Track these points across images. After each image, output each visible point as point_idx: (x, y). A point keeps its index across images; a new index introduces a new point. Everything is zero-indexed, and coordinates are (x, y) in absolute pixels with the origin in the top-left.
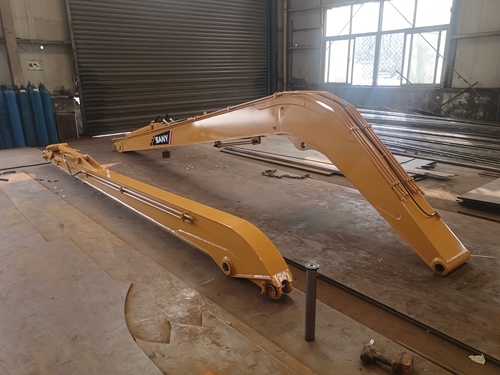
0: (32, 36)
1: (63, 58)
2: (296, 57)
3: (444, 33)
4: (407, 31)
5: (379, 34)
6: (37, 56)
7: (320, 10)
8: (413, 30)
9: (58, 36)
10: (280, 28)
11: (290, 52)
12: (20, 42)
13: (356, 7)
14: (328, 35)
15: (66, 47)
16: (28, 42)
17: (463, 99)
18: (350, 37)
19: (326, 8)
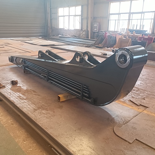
3: (80, 17)
4: (74, 16)
5: (69, 16)
7: (57, 8)
8: (75, 16)
13: (64, 8)
14: (59, 15)
17: (84, 33)
18: (64, 16)
19: (58, 8)
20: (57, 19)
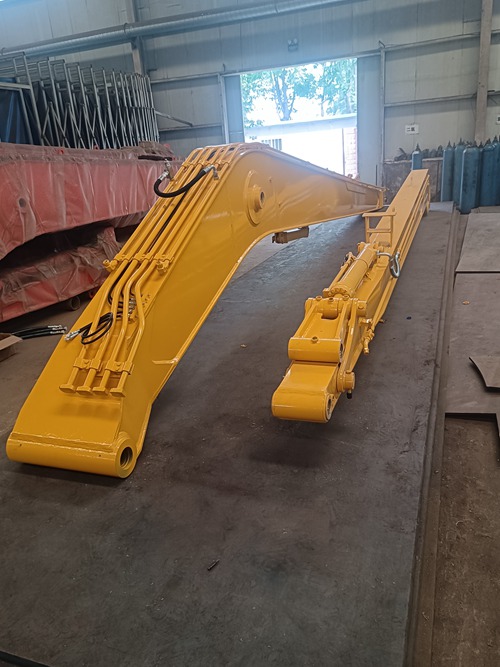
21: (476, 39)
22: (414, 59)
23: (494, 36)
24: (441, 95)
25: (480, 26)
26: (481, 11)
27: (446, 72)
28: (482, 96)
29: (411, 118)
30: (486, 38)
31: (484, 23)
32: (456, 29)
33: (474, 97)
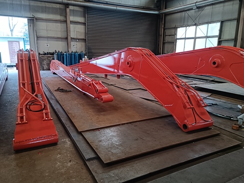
0: (75, 37)
1: (83, 44)
2: (166, 46)
3: (217, 38)
4: (204, 37)
5: (195, 38)
6: (76, 43)
8: (207, 37)
9: (83, 37)
10: (161, 34)
11: (164, 43)
12: (72, 38)
13: (187, 27)
14: (178, 38)
15: (84, 40)
16: (74, 38)
18: (185, 39)
19: (177, 28)
20: (173, 43)
21: (66, 21)
22: (45, 23)
23: (70, 22)
24: (56, 36)
25: (66, 18)
26: (66, 14)
27: (56, 29)
28: (69, 39)
29: (46, 42)
30: (68, 22)
31: (68, 18)
32: (58, 17)
33: (67, 38)
